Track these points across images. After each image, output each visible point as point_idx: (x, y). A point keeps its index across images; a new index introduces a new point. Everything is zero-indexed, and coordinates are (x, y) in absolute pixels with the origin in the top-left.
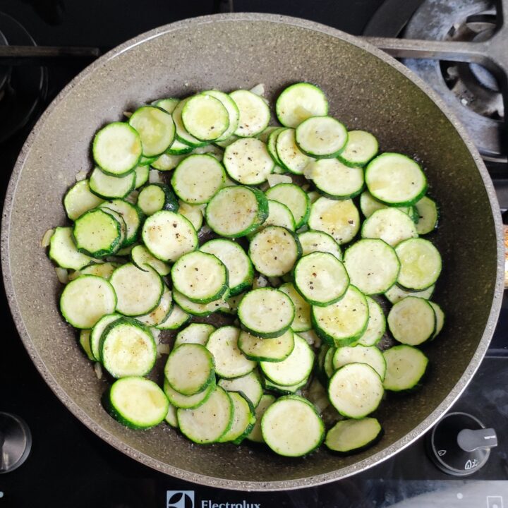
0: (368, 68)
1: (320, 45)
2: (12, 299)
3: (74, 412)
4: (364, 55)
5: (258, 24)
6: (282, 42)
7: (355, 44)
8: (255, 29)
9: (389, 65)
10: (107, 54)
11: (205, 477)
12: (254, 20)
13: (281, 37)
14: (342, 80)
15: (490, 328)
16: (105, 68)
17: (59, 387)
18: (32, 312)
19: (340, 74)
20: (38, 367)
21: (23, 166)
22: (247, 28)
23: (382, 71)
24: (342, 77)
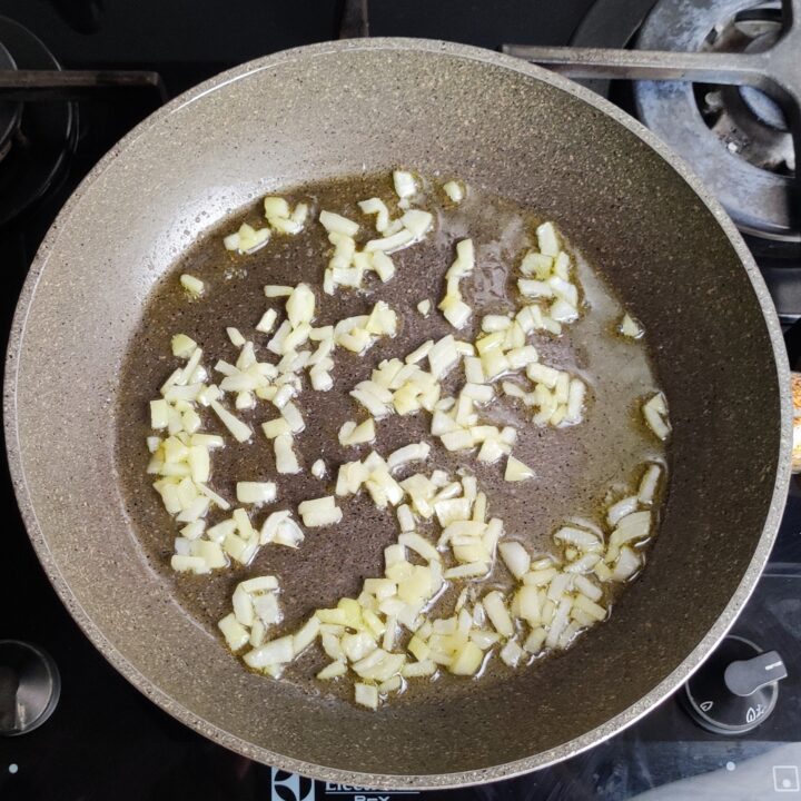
0: (580, 123)
1: (504, 87)
2: (21, 487)
3: (115, 665)
4: (573, 103)
5: (407, 54)
6: (445, 82)
7: (560, 87)
8: (403, 63)
9: (612, 120)
10: (170, 103)
11: (319, 767)
12: (401, 48)
13: (443, 76)
14: (539, 141)
15: (769, 536)
16: (167, 125)
17: (93, 625)
18: (51, 507)
19: (536, 133)
20: (60, 594)
21: (38, 280)
22: (390, 61)
23: (603, 128)
24: (540, 136)
